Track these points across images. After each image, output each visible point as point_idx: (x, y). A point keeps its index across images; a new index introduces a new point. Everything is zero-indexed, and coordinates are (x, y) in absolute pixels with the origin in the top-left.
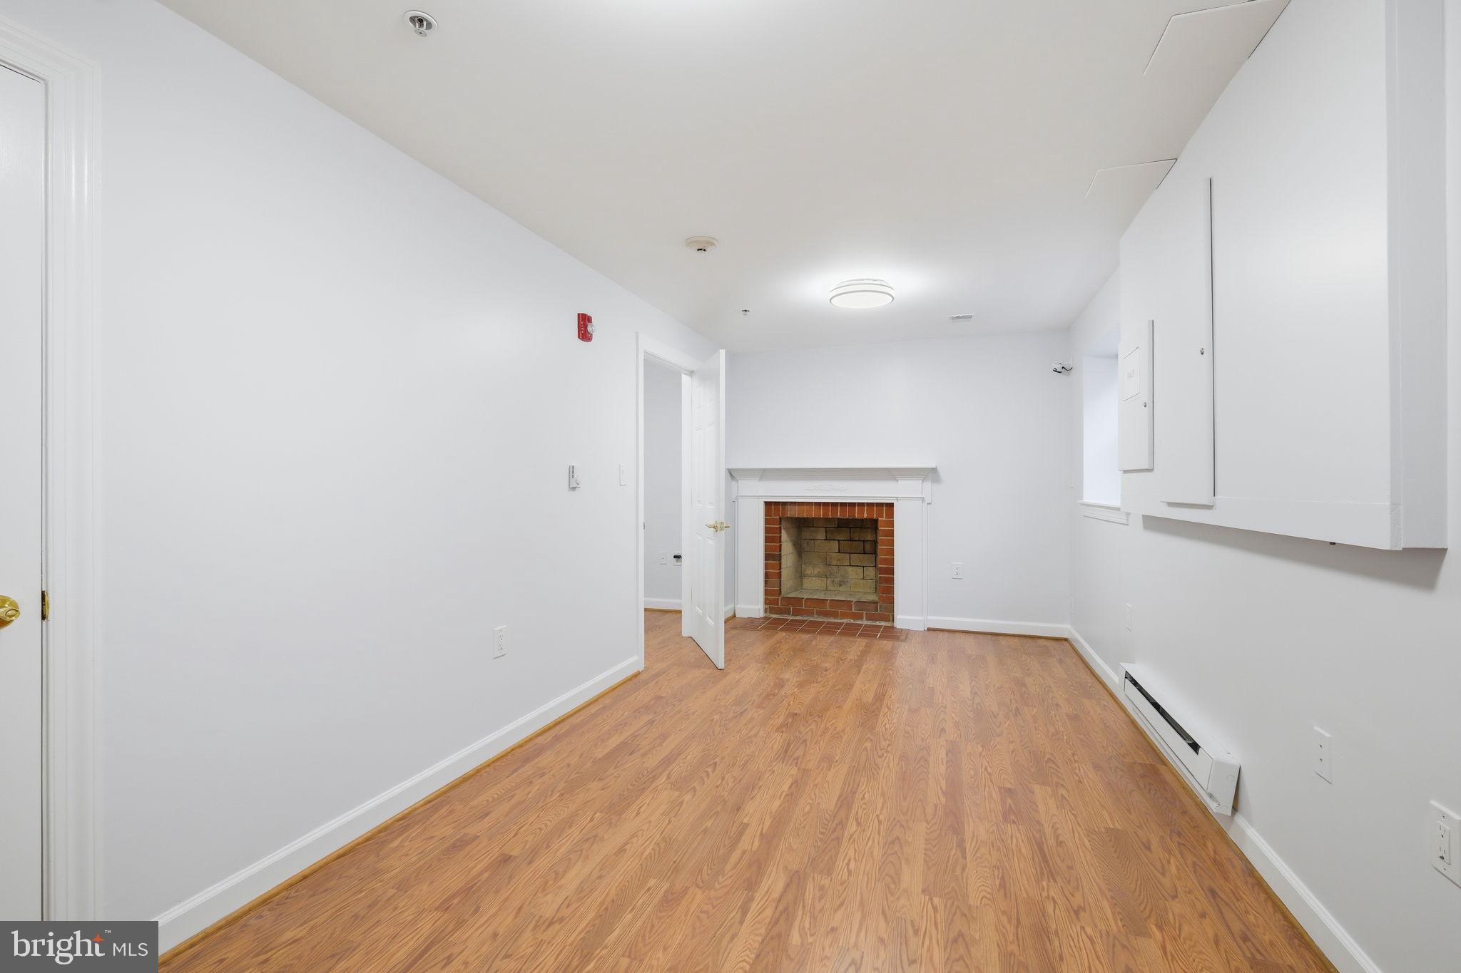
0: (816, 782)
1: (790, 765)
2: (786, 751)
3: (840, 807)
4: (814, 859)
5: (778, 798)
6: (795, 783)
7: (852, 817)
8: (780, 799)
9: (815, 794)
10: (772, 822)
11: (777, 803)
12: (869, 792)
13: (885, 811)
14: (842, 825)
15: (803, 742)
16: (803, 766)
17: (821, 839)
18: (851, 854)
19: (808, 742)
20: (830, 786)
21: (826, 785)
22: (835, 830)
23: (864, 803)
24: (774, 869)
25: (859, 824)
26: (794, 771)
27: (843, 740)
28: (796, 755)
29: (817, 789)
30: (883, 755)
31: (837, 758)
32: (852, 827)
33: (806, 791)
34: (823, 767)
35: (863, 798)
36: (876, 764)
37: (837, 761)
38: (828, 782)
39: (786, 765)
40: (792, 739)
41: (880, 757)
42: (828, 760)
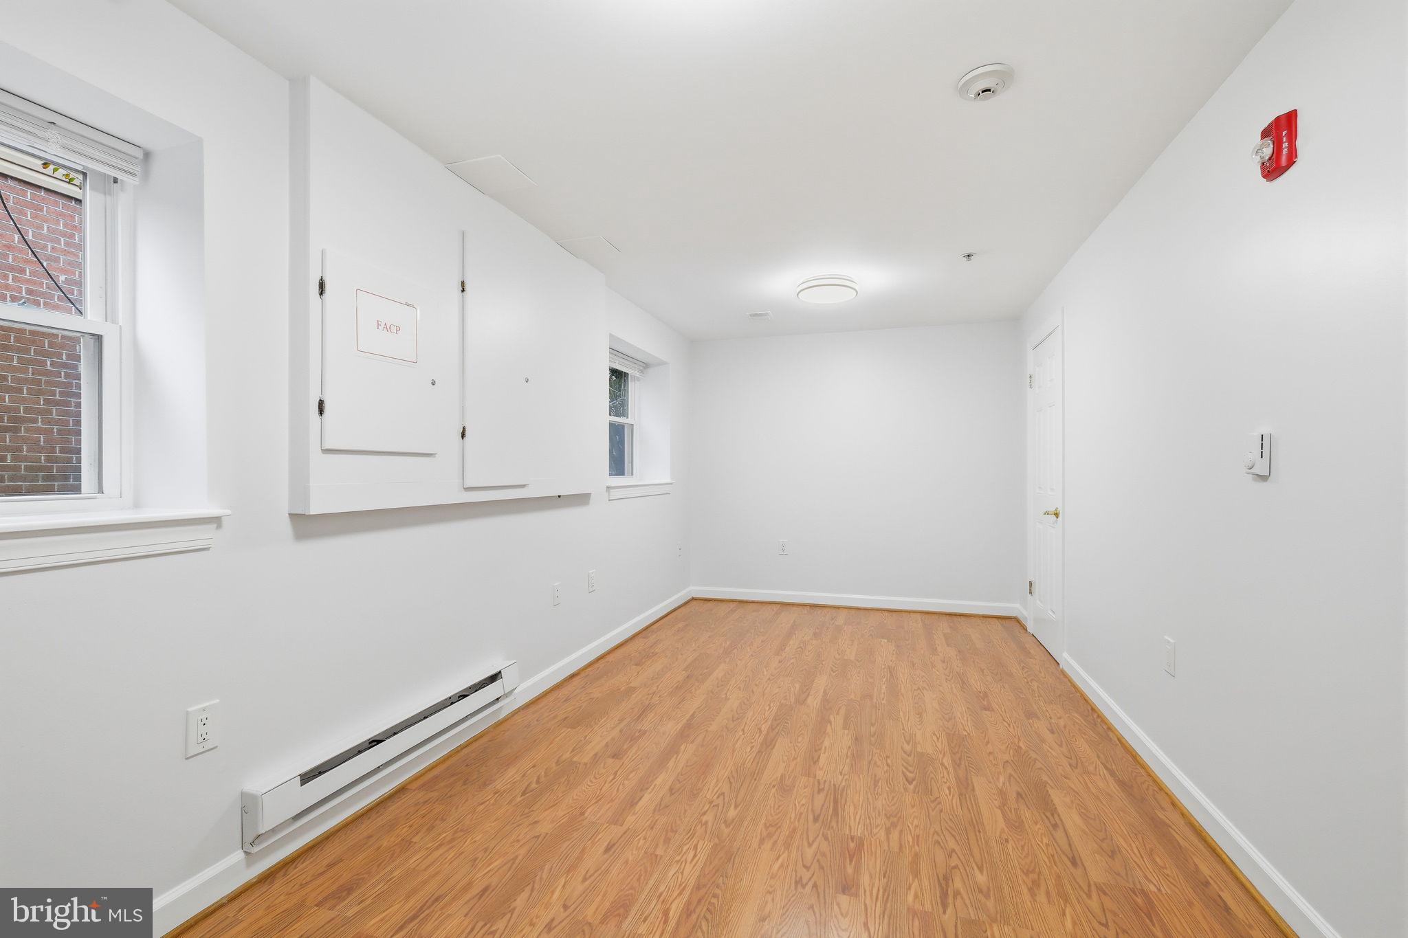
0: (795, 762)
1: (825, 781)
2: (835, 802)
3: (773, 740)
4: (792, 710)
5: (827, 748)
6: (816, 762)
7: (764, 733)
8: (825, 747)
9: (795, 750)
10: (826, 730)
11: (826, 743)
12: (746, 753)
13: (737, 737)
14: (772, 728)
15: (819, 816)
16: (811, 780)
17: (787, 720)
18: (767, 713)
19: (811, 817)
20: (781, 758)
21: (785, 758)
22: (778, 725)
23: (752, 743)
24: (815, 706)
25: (760, 729)
26: (820, 774)
27: (763, 821)
28: (823, 795)
29: (793, 755)
30: (718, 797)
31: (774, 790)
32: (765, 728)
33: (803, 753)
34: (789, 778)
35: (752, 748)
36: (731, 783)
37: (774, 786)
38: (784, 762)
39: (830, 782)
40: (834, 824)
41: (723, 794)
42: (784, 788)
